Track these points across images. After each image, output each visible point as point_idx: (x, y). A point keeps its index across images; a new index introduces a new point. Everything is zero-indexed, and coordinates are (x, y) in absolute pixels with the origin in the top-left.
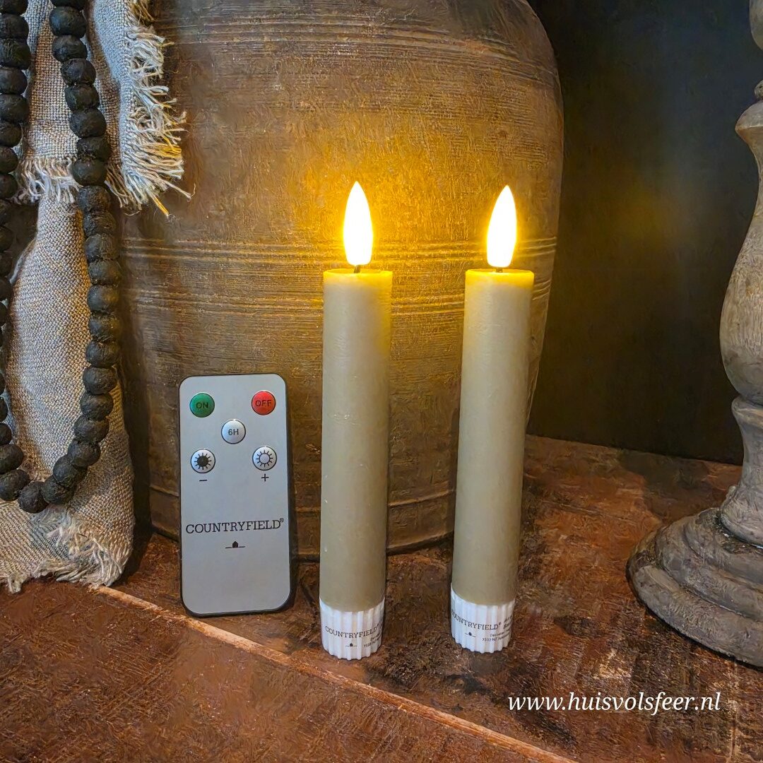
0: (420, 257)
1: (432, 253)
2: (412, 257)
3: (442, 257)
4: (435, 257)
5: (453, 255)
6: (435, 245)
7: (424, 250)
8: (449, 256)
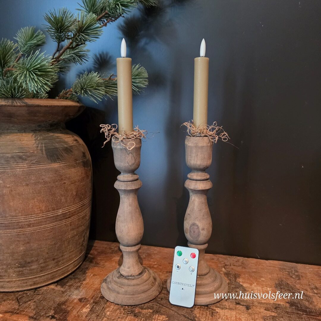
0: (43, 217)
1: (46, 215)
2: (41, 217)
3: (49, 215)
4: (47, 216)
5: (52, 214)
6: (47, 213)
7: (44, 215)
8: (51, 215)
